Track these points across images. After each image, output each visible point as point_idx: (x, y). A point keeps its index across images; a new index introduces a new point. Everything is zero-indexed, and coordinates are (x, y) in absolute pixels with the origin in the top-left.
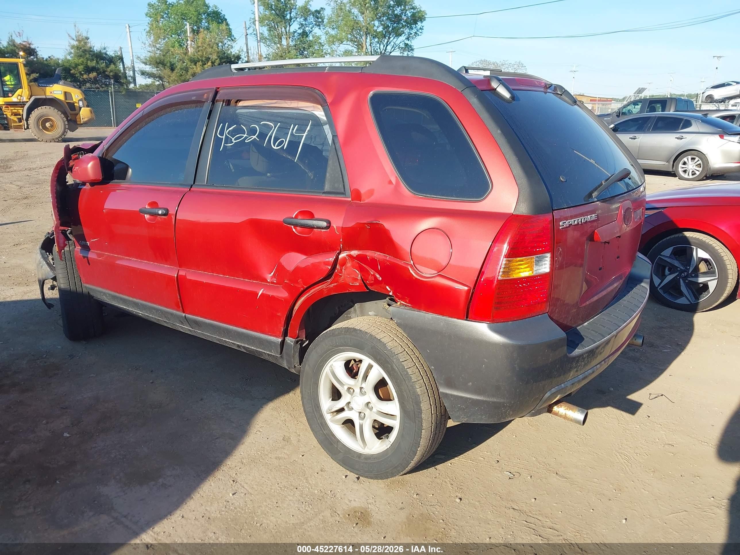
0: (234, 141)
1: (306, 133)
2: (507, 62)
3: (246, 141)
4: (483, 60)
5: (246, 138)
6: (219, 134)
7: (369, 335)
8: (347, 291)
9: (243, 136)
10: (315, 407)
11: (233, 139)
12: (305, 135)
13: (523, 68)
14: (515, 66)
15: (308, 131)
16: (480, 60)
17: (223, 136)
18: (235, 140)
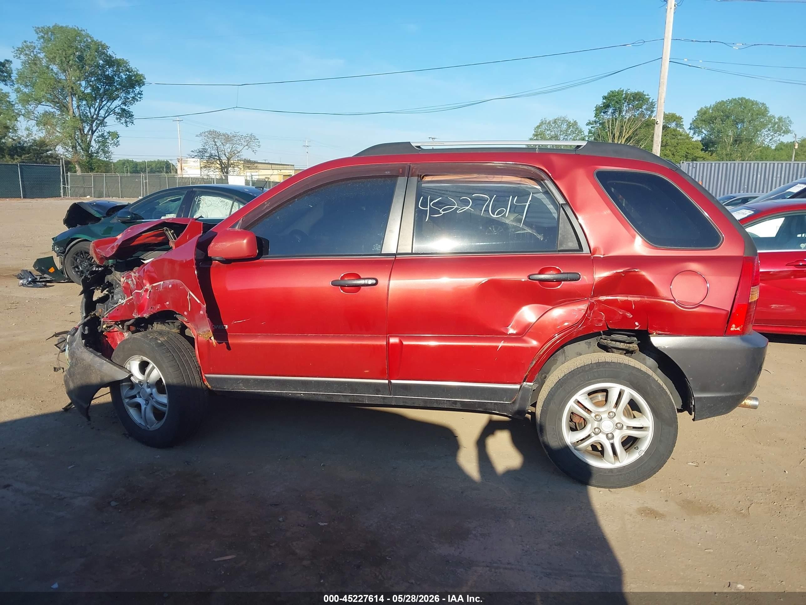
0: (443, 213)
1: (528, 203)
2: (238, 134)
3: (457, 212)
4: (212, 130)
5: (457, 209)
6: (421, 206)
7: (623, 365)
8: (592, 332)
9: (454, 207)
10: (560, 440)
11: (441, 210)
12: (527, 204)
13: (256, 141)
14: (248, 138)
15: (530, 201)
16: (209, 130)
17: (427, 207)
18: (443, 211)
